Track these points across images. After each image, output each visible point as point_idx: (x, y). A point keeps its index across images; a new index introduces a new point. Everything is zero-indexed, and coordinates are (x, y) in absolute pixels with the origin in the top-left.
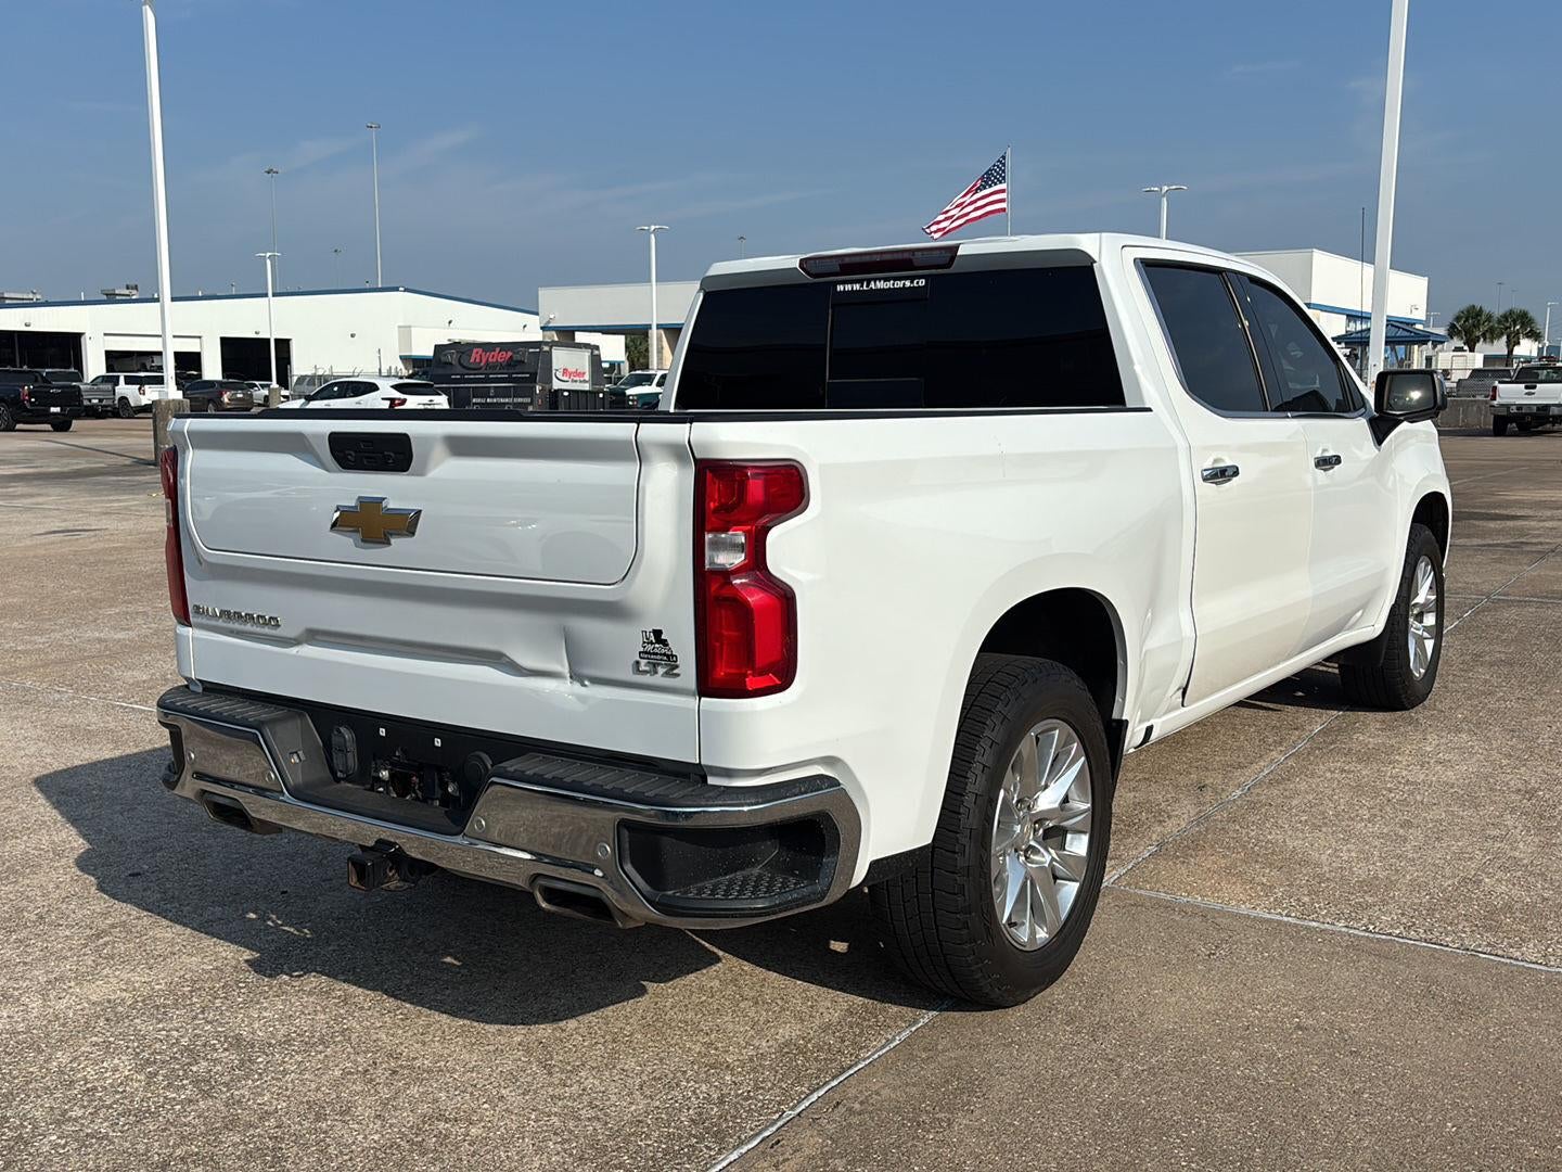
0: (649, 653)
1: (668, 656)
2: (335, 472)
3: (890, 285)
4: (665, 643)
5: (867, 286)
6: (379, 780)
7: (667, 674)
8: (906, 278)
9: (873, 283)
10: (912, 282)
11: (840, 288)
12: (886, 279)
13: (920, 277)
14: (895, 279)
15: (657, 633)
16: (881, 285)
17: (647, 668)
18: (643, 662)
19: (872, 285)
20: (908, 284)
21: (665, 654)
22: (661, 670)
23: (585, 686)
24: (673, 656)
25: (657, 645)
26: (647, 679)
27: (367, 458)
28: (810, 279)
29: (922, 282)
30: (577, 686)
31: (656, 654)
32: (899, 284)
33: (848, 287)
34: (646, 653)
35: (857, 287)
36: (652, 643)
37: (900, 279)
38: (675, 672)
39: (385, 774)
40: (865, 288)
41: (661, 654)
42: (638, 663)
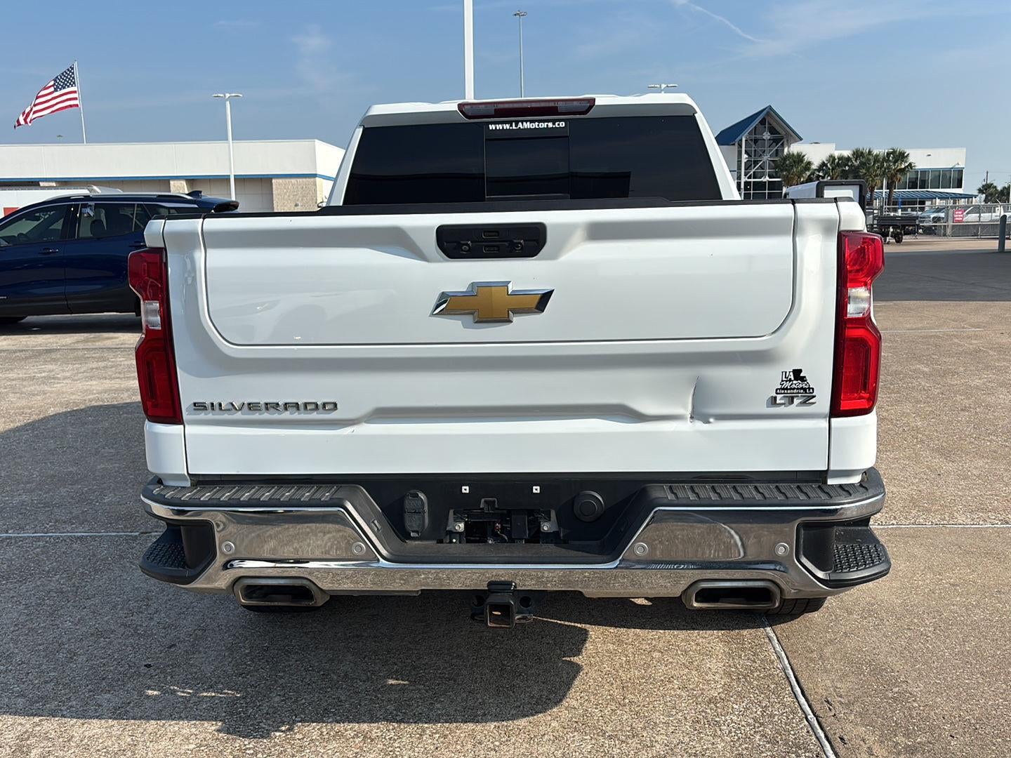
0: (787, 389)
1: (805, 389)
2: (439, 261)
3: (535, 125)
4: (803, 379)
5: (516, 126)
6: (452, 534)
7: (804, 403)
8: (548, 121)
9: (520, 124)
10: (554, 124)
11: (492, 127)
12: (531, 122)
13: (560, 120)
14: (539, 121)
15: (797, 373)
16: (527, 125)
17: (783, 401)
18: (779, 397)
19: (520, 125)
20: (550, 125)
21: (802, 388)
22: (796, 401)
23: (709, 422)
24: (809, 388)
25: (795, 382)
26: (782, 410)
27: (486, 246)
28: (467, 120)
29: (562, 124)
30: (699, 425)
31: (794, 389)
32: (543, 125)
33: (499, 127)
34: (783, 389)
35: (507, 126)
36: (790, 380)
37: (544, 121)
38: (811, 401)
39: (461, 527)
40: (514, 127)
41: (798, 389)
42: (775, 398)
